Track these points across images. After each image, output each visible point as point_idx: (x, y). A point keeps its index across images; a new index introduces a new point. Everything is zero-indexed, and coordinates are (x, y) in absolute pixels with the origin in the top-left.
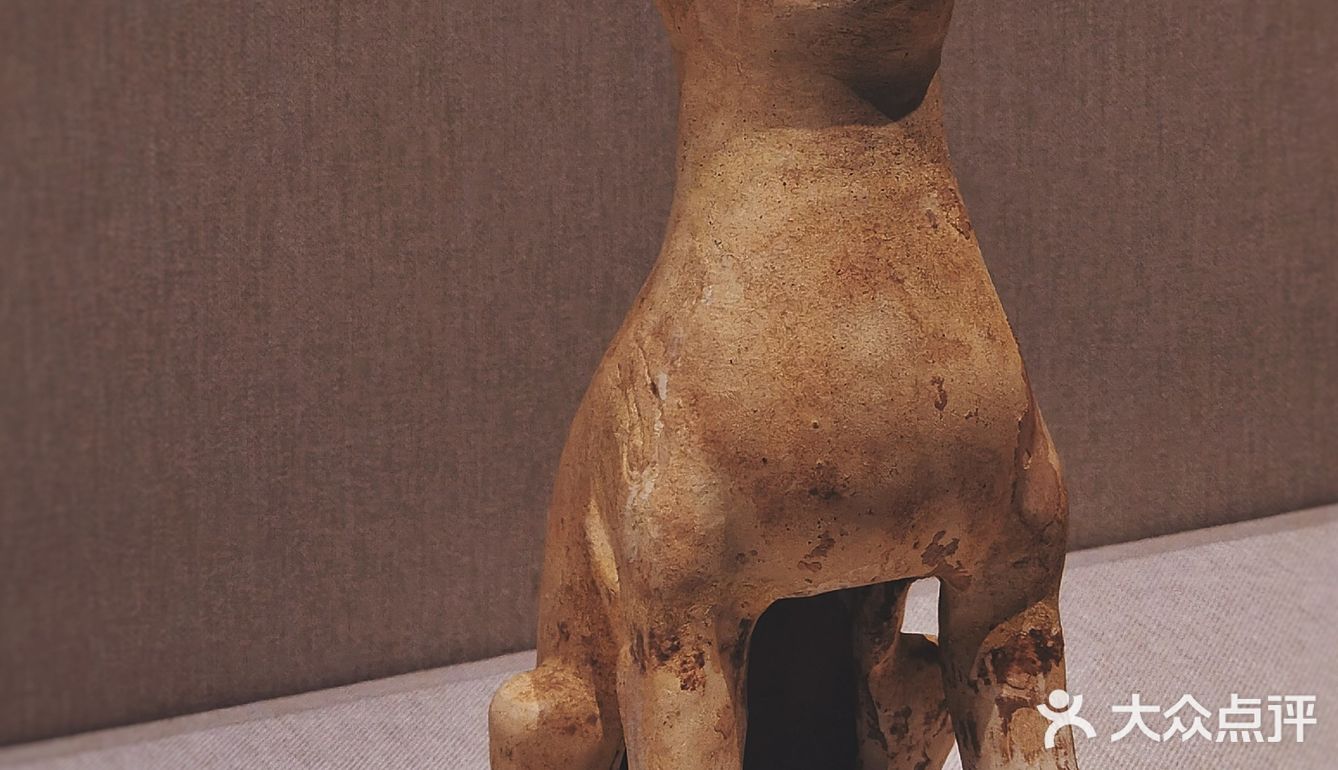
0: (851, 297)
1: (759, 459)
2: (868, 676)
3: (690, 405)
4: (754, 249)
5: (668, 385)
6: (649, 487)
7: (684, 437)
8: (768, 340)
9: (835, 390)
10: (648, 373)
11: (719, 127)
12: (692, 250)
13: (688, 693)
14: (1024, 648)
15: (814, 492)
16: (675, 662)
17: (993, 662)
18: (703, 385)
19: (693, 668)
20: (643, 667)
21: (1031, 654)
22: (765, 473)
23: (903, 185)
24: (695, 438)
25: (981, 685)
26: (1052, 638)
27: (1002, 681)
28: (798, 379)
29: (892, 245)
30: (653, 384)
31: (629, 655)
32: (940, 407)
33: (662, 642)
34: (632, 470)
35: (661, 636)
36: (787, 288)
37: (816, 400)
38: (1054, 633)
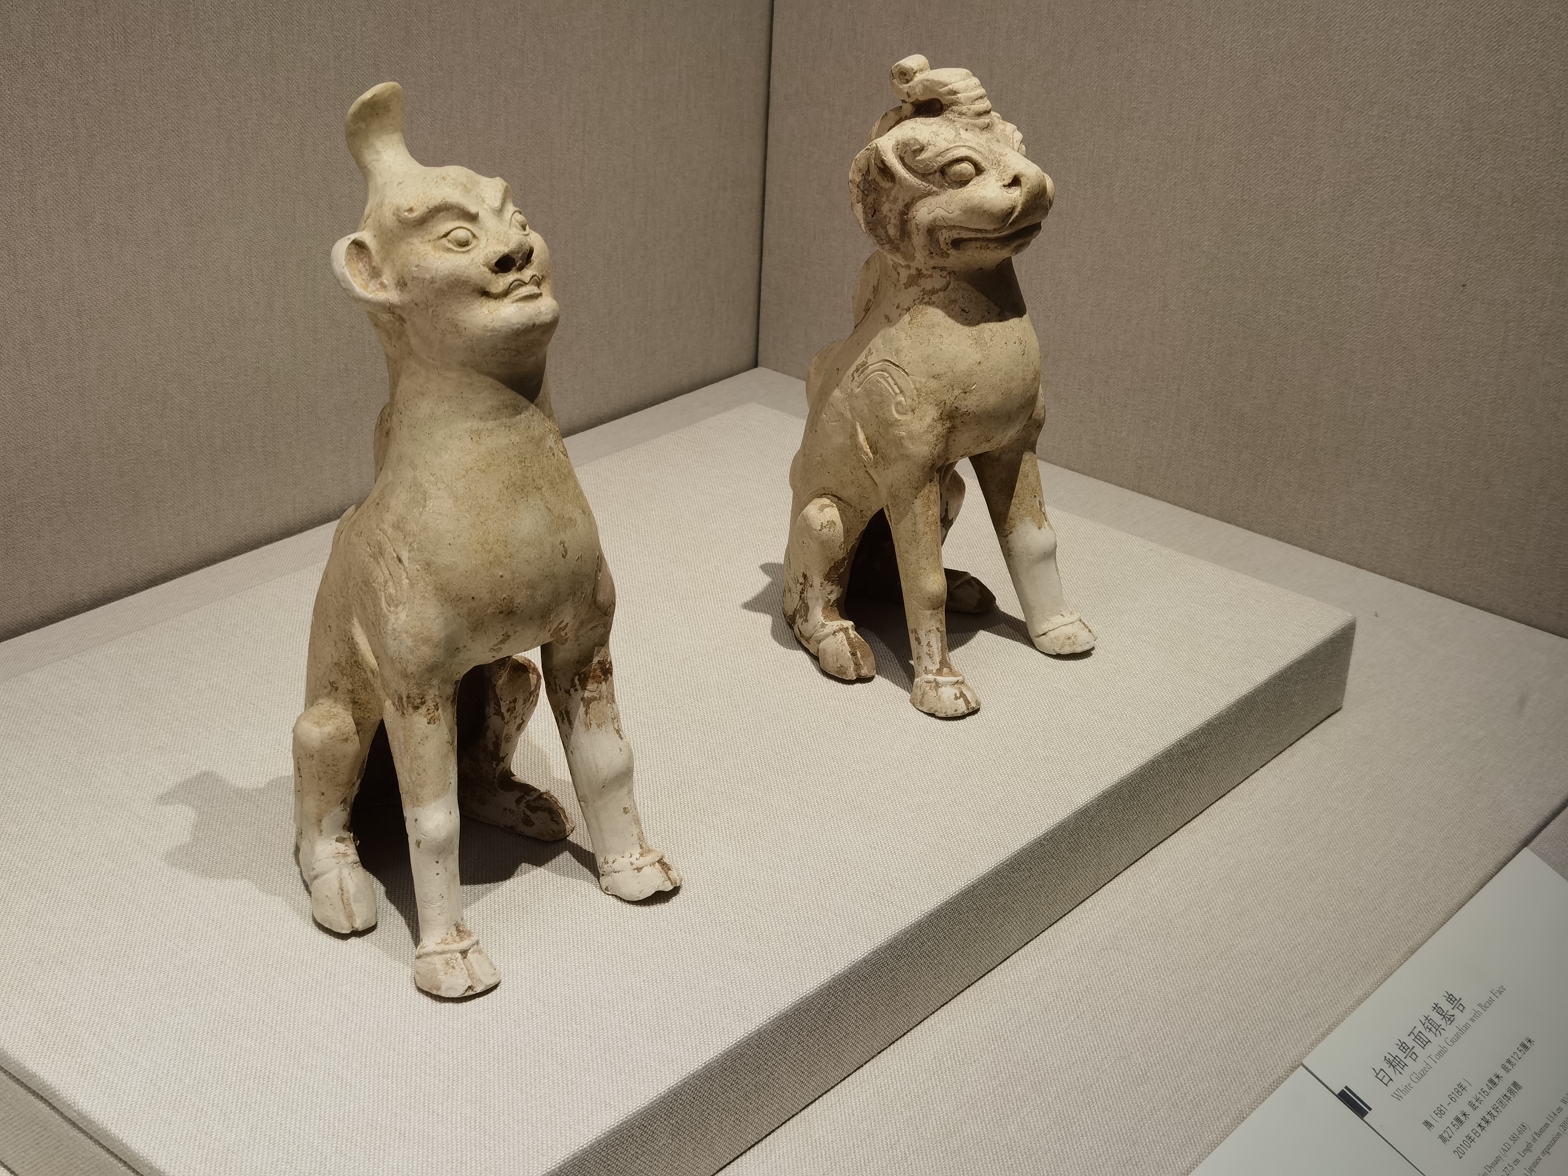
0: (515, 501)
1: (470, 598)
2: (495, 685)
3: (425, 569)
4: (457, 477)
5: (409, 559)
6: (403, 616)
7: (422, 588)
8: (471, 530)
9: (511, 556)
10: (394, 550)
11: (425, 407)
12: (415, 478)
13: (432, 725)
14: (595, 670)
15: (501, 612)
16: (423, 710)
17: (578, 680)
18: (433, 558)
19: (434, 712)
20: (403, 713)
21: (598, 673)
22: (473, 604)
23: (537, 434)
24: (429, 588)
25: (572, 691)
26: (608, 663)
27: (584, 688)
28: (490, 551)
29: (534, 469)
30: (398, 557)
31: (392, 706)
32: (564, 557)
33: (415, 700)
34: (390, 606)
35: (413, 698)
36: (479, 500)
37: (501, 562)
38: (609, 660)
